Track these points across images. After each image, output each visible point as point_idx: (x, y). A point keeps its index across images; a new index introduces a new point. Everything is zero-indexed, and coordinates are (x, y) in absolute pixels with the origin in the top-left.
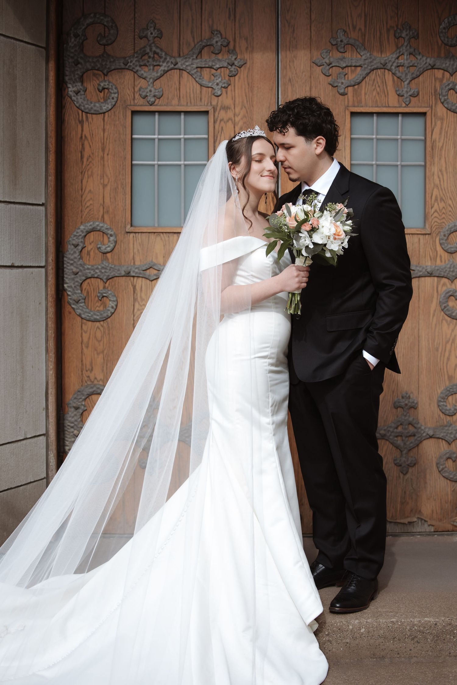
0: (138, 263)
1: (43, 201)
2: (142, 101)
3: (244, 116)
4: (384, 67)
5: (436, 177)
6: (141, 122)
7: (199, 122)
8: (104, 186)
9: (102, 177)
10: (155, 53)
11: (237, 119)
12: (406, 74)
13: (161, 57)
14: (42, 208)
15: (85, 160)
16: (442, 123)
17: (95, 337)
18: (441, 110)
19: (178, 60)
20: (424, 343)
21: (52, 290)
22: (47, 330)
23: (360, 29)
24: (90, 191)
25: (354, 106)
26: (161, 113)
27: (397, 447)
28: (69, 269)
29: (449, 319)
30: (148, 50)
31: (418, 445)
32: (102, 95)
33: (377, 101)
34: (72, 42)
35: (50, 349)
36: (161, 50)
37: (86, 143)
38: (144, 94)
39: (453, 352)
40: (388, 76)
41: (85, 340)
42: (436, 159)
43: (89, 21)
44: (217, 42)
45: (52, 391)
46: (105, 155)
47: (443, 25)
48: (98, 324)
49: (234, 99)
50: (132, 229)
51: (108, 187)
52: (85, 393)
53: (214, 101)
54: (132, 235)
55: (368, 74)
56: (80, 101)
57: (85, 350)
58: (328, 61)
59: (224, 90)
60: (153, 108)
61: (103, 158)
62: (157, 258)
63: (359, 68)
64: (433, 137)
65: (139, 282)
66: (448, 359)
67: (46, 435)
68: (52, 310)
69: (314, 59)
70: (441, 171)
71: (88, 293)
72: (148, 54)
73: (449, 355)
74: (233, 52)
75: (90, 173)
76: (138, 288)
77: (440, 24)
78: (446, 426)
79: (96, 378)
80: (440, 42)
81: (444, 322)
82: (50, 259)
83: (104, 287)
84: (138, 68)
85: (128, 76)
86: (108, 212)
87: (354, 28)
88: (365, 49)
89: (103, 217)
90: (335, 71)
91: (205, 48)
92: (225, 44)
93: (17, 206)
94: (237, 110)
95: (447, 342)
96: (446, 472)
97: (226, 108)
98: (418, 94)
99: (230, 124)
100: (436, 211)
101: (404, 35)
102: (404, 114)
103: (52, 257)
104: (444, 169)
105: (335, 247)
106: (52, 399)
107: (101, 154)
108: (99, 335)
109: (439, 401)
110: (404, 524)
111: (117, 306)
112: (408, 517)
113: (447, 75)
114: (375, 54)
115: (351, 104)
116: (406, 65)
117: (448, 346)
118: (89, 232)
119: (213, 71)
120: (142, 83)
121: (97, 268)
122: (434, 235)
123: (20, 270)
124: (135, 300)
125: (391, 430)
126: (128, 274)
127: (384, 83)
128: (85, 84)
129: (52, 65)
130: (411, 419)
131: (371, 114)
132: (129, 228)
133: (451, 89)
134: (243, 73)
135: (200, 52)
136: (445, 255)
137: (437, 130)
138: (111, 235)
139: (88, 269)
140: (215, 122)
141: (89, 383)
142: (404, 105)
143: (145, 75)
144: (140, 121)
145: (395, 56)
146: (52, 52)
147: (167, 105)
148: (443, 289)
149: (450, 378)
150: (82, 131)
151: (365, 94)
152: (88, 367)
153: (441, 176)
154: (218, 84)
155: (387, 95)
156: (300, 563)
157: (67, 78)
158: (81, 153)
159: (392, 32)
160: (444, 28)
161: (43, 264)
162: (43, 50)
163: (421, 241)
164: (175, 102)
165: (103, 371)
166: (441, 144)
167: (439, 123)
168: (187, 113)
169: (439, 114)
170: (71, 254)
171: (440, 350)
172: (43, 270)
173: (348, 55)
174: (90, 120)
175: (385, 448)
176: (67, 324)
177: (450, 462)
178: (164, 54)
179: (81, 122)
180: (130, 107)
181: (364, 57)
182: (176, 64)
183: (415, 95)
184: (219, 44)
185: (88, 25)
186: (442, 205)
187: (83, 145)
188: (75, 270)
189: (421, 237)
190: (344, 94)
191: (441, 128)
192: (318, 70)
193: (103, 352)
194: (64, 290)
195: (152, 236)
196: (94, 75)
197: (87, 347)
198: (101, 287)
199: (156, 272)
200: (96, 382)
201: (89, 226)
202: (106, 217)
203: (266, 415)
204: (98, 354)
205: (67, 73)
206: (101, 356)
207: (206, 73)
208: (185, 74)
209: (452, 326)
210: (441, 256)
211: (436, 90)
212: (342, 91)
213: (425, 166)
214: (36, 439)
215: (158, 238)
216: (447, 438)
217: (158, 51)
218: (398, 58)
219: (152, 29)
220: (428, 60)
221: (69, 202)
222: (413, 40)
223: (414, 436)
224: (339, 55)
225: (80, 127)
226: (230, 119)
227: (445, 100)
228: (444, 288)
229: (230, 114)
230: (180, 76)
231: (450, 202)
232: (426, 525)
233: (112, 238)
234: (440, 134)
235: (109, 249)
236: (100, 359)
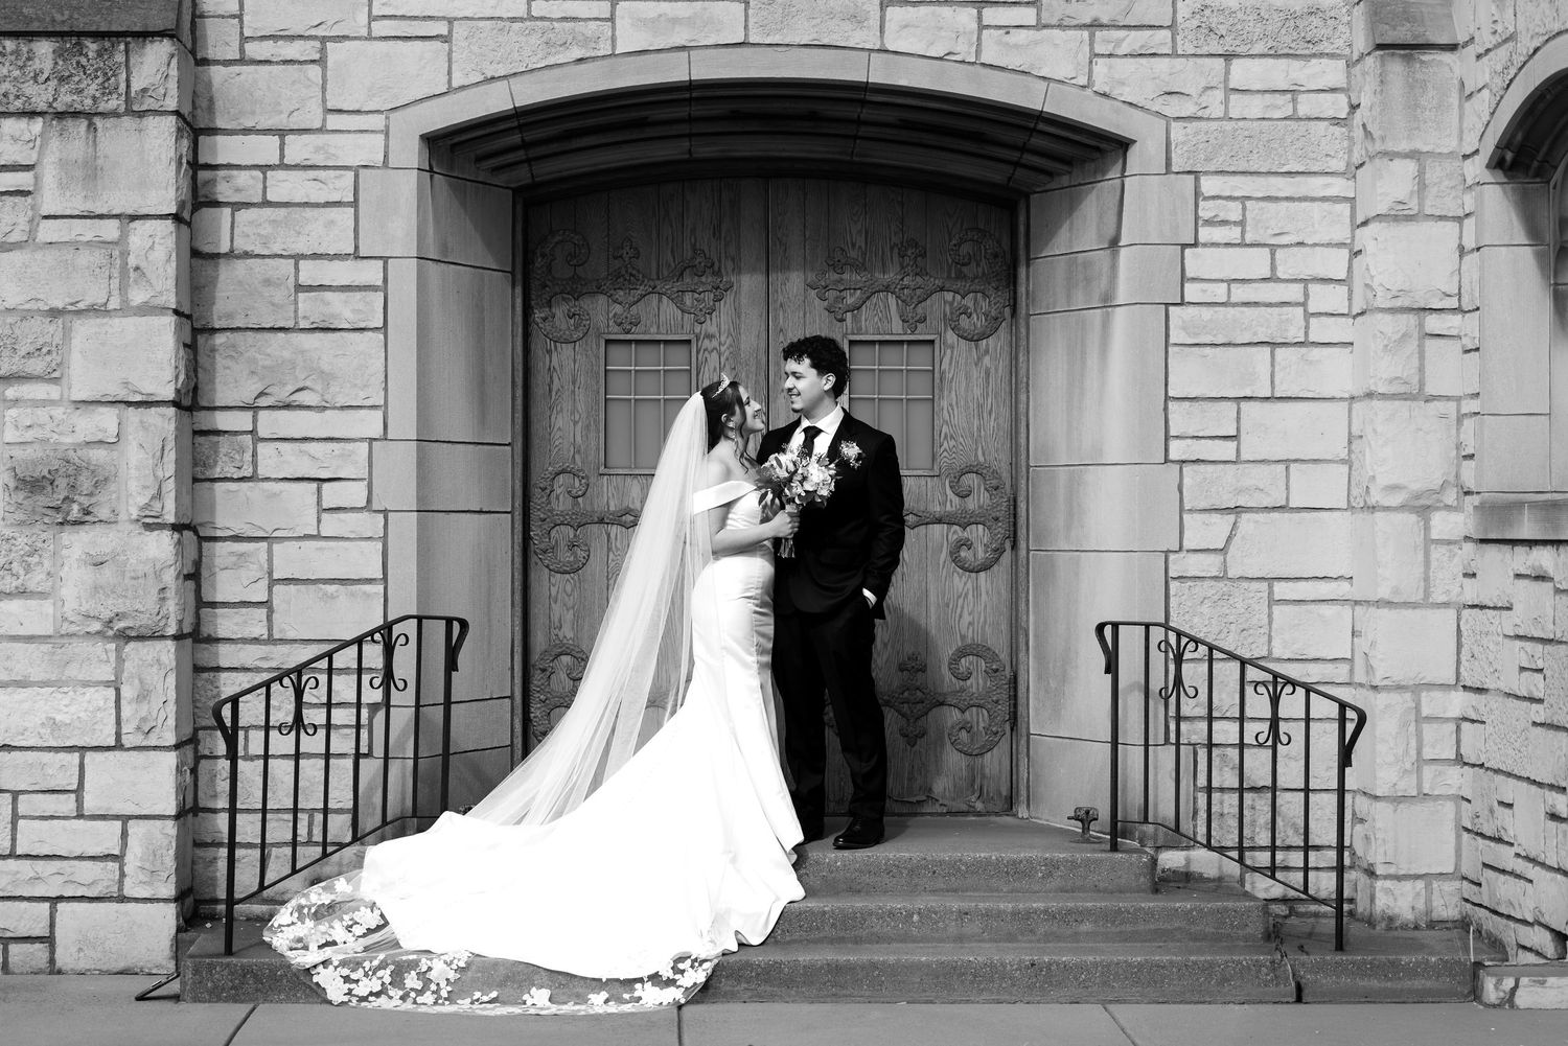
0: (612, 508)
1: (509, 440)
2: (617, 329)
3: (731, 345)
4: (887, 289)
5: (945, 412)
6: (617, 352)
7: (679, 352)
8: (575, 423)
9: (573, 413)
10: (631, 275)
11: (723, 349)
12: (912, 298)
13: (638, 280)
14: (509, 448)
15: (554, 393)
16: (952, 352)
17: (565, 591)
18: (951, 337)
19: (658, 282)
20: (932, 598)
21: (518, 538)
22: (513, 582)
23: (860, 247)
24: (559, 429)
25: (853, 334)
26: (638, 342)
27: (903, 715)
28: (536, 515)
29: (961, 571)
30: (623, 272)
31: (927, 714)
32: (572, 321)
33: (878, 328)
34: (539, 262)
35: (516, 602)
36: (638, 271)
37: (555, 374)
38: (619, 321)
39: (965, 610)
40: (892, 300)
41: (554, 593)
42: (946, 393)
43: (558, 238)
44: (700, 263)
45: (518, 649)
46: (576, 389)
47: (954, 242)
48: (568, 576)
49: (719, 326)
50: (607, 471)
51: (580, 424)
52: (553, 654)
53: (698, 329)
54: (606, 477)
55: (868, 298)
56: (548, 328)
57: (553, 605)
58: (823, 284)
59: (708, 316)
60: (629, 337)
61: (573, 392)
62: (633, 502)
63: (859, 291)
64: (942, 368)
65: (614, 530)
66: (960, 616)
67: (511, 697)
68: (518, 560)
69: (809, 280)
70: (951, 405)
71: (557, 541)
72: (623, 276)
73: (962, 612)
74: (718, 273)
75: (559, 409)
76: (613, 536)
77: (950, 241)
78: (958, 692)
79: (565, 637)
80: (950, 261)
81: (955, 574)
82: (517, 505)
83: (575, 536)
84: (612, 292)
85: (602, 300)
86: (579, 452)
87: (853, 245)
88: (865, 269)
89: (574, 457)
90: (831, 295)
91: (687, 270)
92: (709, 265)
93: (485, 447)
94: (723, 339)
95: (959, 597)
96: (960, 744)
97: (710, 337)
98: (925, 319)
99: (715, 354)
100: (945, 450)
101: (909, 253)
102: (910, 342)
103: (518, 503)
104: (954, 403)
105: (825, 492)
106: (518, 658)
107: (571, 387)
108: (569, 588)
109: (950, 664)
110: (912, 802)
111: (589, 556)
112: (915, 796)
113: (958, 297)
114: (877, 275)
115: (849, 331)
116: (912, 287)
117: (961, 601)
118: (558, 474)
119: (696, 295)
120: (618, 309)
121: (567, 514)
122: (943, 477)
123: (488, 515)
124: (609, 549)
125: (897, 695)
126: (601, 521)
127: (887, 307)
128: (554, 310)
129: (519, 290)
130: (918, 683)
131: (873, 342)
132: (602, 469)
133: (961, 314)
134: (729, 297)
135: (682, 274)
136: (956, 500)
137: (946, 360)
138: (583, 478)
139: (557, 515)
140: (698, 353)
141: (557, 642)
142: (909, 332)
143: (620, 299)
144: (615, 351)
145: (899, 277)
146: (519, 277)
147: (645, 333)
148: (953, 538)
149: (963, 637)
150: (551, 362)
151: (866, 320)
152: (557, 624)
153: (951, 411)
154: (701, 310)
155: (890, 321)
156: (782, 795)
157: (533, 303)
158: (549, 386)
159: (896, 250)
160: (955, 245)
161: (509, 510)
162: (509, 275)
163: (929, 483)
164: (654, 329)
165: (573, 628)
166: (951, 376)
167: (949, 351)
168: (666, 342)
169: (949, 342)
170: (538, 498)
171: (951, 606)
172: (509, 515)
173: (846, 276)
174: (559, 349)
175: (889, 716)
176: (533, 576)
177: (964, 732)
178: (641, 276)
179: (549, 352)
180: (604, 336)
181: (864, 279)
182: (655, 287)
183: (923, 320)
184: (703, 264)
185: (557, 243)
186: (952, 443)
187: (551, 378)
188: (542, 516)
189: (929, 479)
190: (842, 320)
191: (952, 358)
192: (813, 293)
193: (573, 608)
194: (531, 538)
195: (629, 479)
196: (564, 299)
197: (556, 602)
198: (572, 536)
199: (632, 518)
200: (565, 641)
201: (558, 467)
202: (577, 456)
203: (751, 654)
204: (568, 610)
205: (533, 297)
206: (571, 612)
207: (688, 299)
208: (665, 299)
209: (964, 579)
210: (951, 501)
211: (945, 315)
212: (839, 317)
213: (933, 400)
214: (501, 700)
215: (635, 481)
216: (960, 705)
217: (634, 272)
218: (902, 279)
219: (628, 248)
220: (937, 282)
221: (535, 441)
222: (919, 259)
223: (923, 702)
224: (836, 276)
225: (547, 356)
226: (715, 349)
227: (955, 326)
228: (955, 537)
229: (715, 343)
230: (660, 301)
231: (961, 440)
232: (937, 805)
233: (583, 481)
234: (950, 364)
235: (580, 493)
236: (569, 616)
